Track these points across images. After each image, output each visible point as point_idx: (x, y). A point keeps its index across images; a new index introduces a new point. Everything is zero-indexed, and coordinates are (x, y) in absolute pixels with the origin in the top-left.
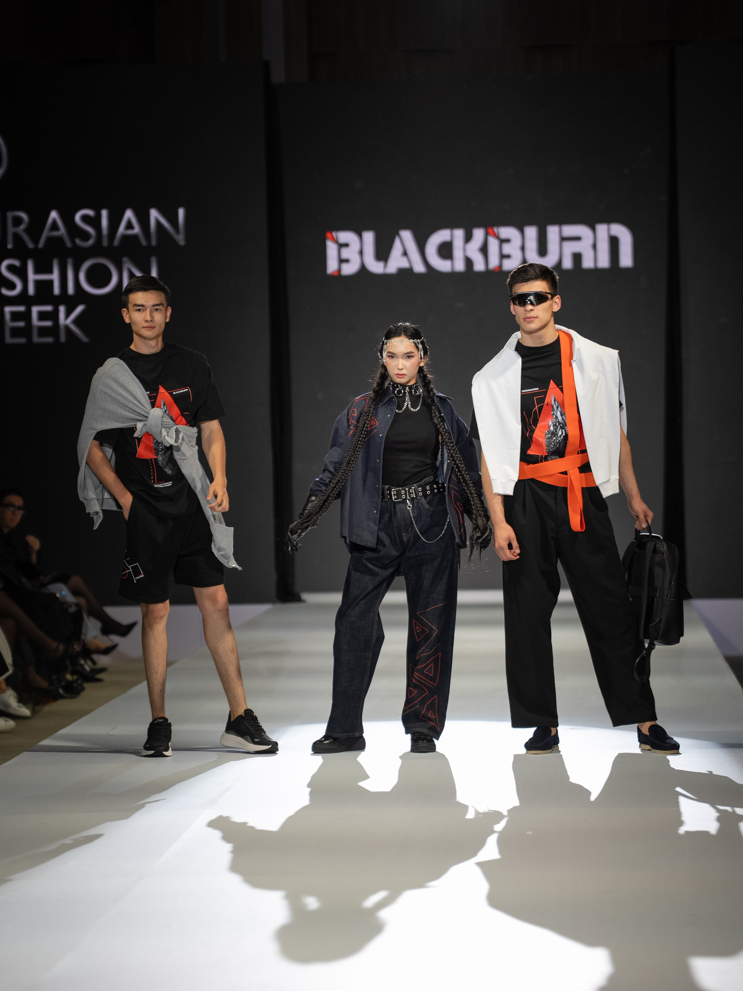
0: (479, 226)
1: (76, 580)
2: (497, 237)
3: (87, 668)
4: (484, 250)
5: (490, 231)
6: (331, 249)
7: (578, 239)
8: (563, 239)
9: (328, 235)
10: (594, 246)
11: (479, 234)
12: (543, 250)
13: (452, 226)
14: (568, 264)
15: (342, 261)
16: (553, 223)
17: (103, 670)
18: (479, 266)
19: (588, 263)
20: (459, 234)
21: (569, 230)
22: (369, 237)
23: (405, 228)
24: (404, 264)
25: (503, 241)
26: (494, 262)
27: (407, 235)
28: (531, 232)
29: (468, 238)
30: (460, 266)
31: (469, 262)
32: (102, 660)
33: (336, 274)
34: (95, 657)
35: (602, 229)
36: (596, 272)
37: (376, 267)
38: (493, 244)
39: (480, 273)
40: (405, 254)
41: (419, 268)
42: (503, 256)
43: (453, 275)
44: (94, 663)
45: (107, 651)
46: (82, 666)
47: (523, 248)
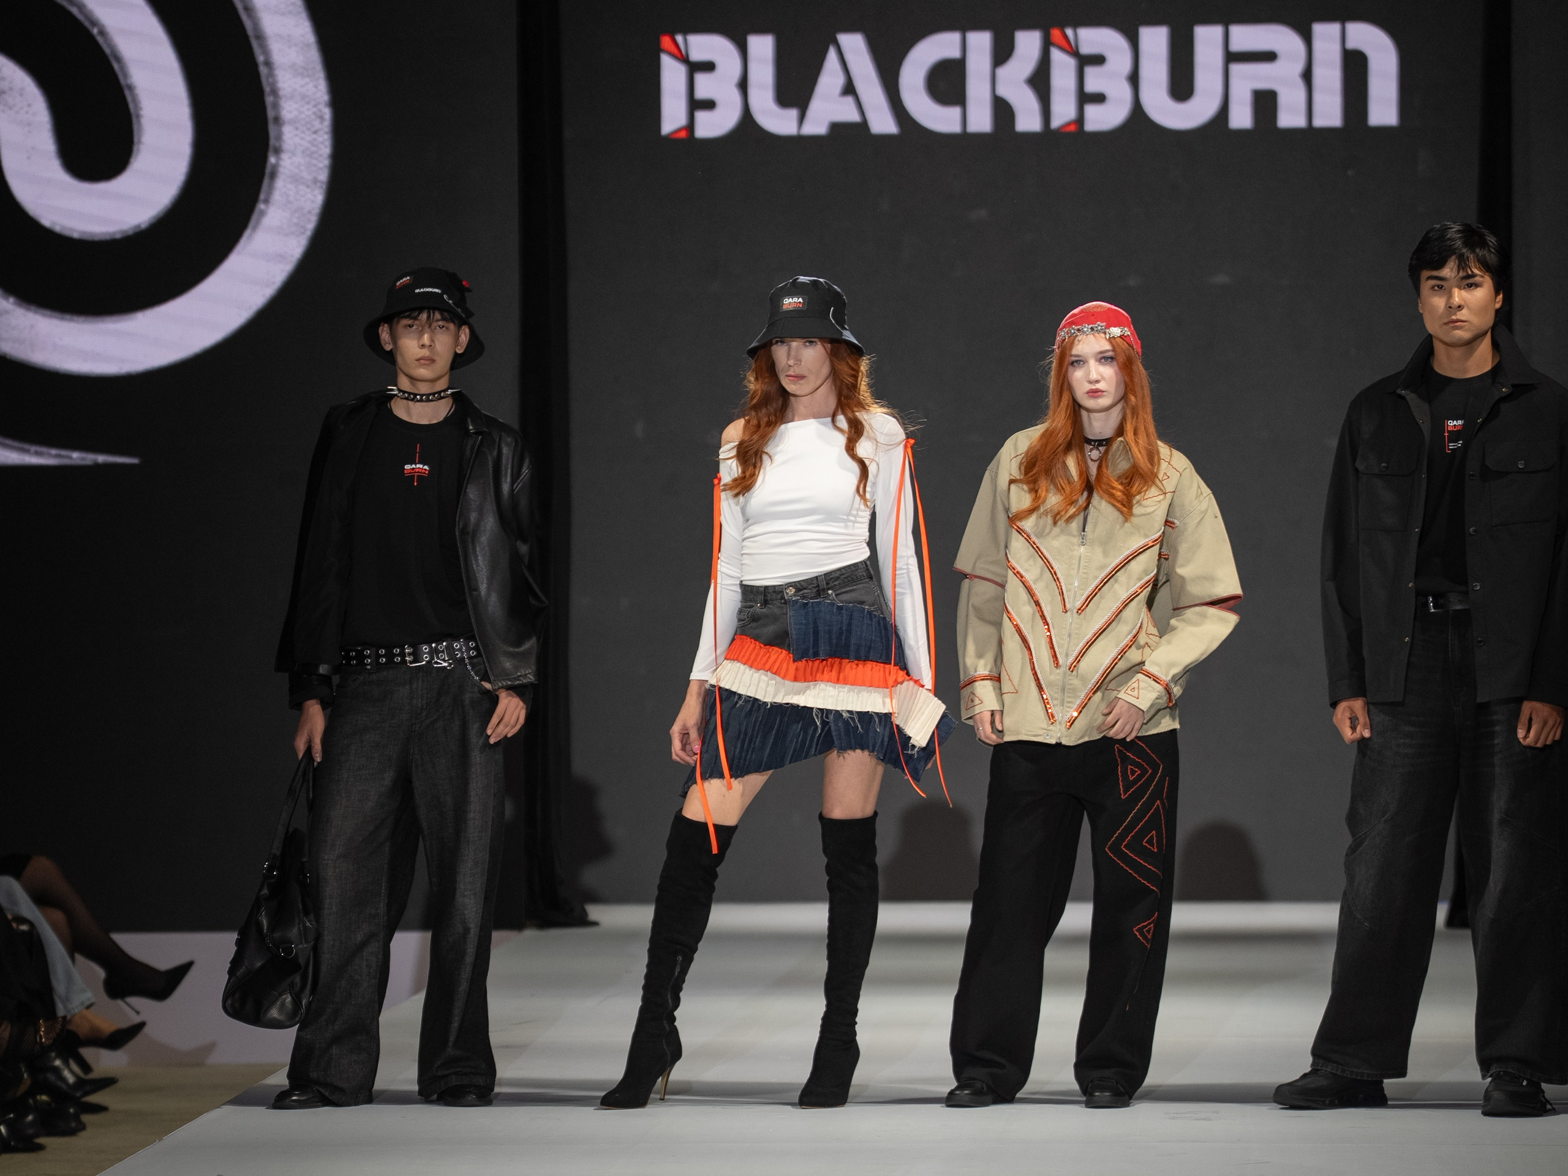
0: (1028, 25)
1: (42, 867)
2: (1073, 51)
3: (71, 1079)
4: (1040, 81)
5: (1055, 33)
6: (672, 74)
7: (1269, 57)
8: (1232, 57)
9: (666, 41)
10: (1307, 76)
11: (1028, 43)
13: (964, 24)
14: (1241, 118)
15: (697, 105)
16: (1208, 20)
17: (107, 1082)
18: (1028, 120)
19: (1290, 117)
20: (981, 42)
21: (1246, 37)
22: (762, 46)
23: (850, 28)
24: (847, 112)
25: (1086, 61)
26: (1063, 111)
27: (854, 44)
28: (1155, 40)
29: (1002, 53)
30: (981, 120)
31: (1002, 110)
32: (104, 1061)
33: (683, 134)
34: (87, 1053)
35: (1326, 33)
36: (1310, 135)
37: (779, 121)
38: (1063, 67)
39: (1029, 137)
40: (849, 89)
41: (883, 123)
42: (1085, 98)
43: (964, 140)
44: (86, 1067)
45: (117, 1039)
46: (57, 1071)
47: (1134, 79)
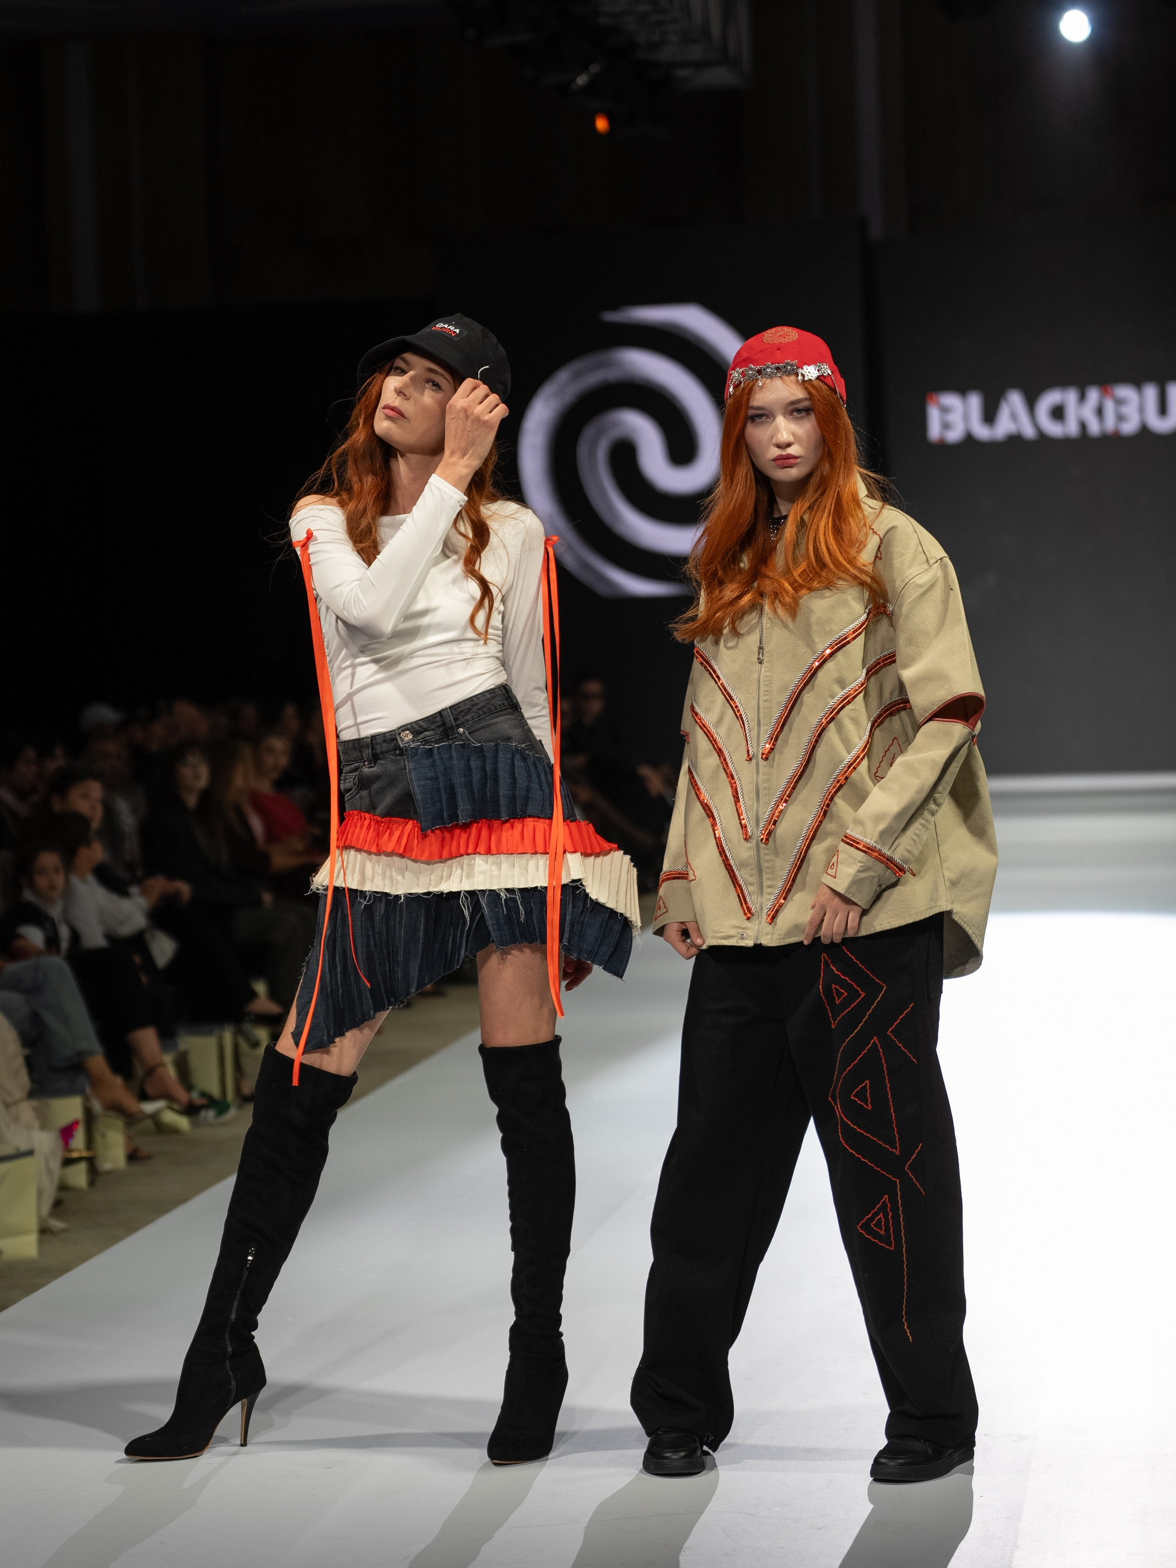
0: (1093, 385)
2: (1113, 397)
4: (1100, 412)
5: (1106, 390)
6: (934, 414)
9: (930, 398)
11: (1093, 395)
12: (1163, 409)
13: (1062, 383)
15: (946, 426)
18: (1094, 428)
20: (1072, 395)
22: (975, 401)
24: (1013, 428)
25: (1119, 402)
26: (1110, 423)
28: (1151, 392)
29: (1082, 397)
30: (1072, 428)
31: (1083, 426)
33: (939, 441)
37: (982, 432)
38: (1109, 405)
39: (1095, 438)
40: (1014, 417)
41: (1029, 432)
42: (1120, 418)
43: (1065, 442)
47: (1142, 410)
